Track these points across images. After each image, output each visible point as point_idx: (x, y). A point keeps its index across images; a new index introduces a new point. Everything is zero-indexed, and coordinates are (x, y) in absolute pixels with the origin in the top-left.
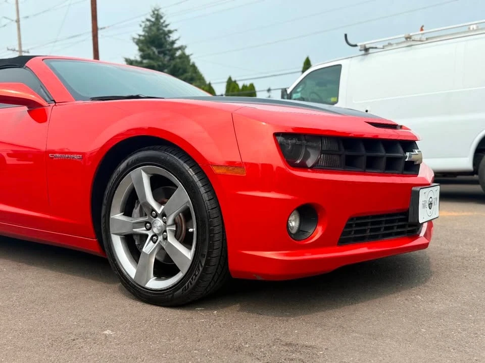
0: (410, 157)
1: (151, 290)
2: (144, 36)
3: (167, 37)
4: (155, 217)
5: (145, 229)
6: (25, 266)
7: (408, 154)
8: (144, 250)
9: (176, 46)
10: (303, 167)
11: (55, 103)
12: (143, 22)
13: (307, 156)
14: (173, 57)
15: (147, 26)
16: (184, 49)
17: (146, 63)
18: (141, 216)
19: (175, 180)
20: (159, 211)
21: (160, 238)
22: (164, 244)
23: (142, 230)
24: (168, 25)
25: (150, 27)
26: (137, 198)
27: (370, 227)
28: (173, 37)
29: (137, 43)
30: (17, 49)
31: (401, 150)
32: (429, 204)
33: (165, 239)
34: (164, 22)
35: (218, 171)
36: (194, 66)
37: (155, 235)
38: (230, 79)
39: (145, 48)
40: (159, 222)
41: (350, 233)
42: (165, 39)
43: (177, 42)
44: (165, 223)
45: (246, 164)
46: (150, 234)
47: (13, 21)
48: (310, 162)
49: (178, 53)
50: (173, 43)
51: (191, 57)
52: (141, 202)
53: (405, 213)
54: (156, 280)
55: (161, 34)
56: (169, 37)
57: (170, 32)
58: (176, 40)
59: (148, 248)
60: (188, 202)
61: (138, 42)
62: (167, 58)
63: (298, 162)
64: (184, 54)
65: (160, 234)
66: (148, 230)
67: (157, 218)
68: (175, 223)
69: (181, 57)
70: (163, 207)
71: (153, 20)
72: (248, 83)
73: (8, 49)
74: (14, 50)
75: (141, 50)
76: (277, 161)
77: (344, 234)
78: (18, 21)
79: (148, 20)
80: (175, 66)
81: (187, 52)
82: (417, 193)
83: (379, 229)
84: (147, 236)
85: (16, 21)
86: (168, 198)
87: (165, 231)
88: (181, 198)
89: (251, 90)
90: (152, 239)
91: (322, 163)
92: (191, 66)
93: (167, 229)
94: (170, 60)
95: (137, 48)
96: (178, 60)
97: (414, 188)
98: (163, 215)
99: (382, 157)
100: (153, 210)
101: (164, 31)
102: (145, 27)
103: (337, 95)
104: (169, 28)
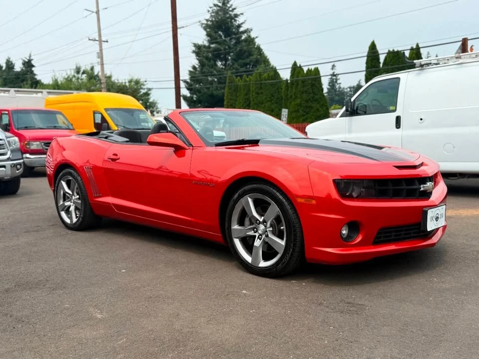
0: (423, 187)
1: (262, 268)
2: (212, 21)
3: (233, 21)
4: (259, 224)
5: (253, 232)
6: (173, 249)
7: (422, 186)
8: (255, 244)
9: (241, 29)
10: (351, 198)
11: (193, 147)
12: (211, 8)
13: (353, 191)
14: (238, 41)
15: (214, 11)
16: (250, 32)
17: (214, 48)
18: (250, 225)
19: (269, 200)
20: (261, 220)
21: (264, 236)
22: (267, 240)
23: (252, 233)
24: (235, 9)
25: (217, 13)
26: (246, 213)
27: (394, 234)
28: (240, 20)
29: (205, 29)
30: (97, 39)
31: (417, 184)
32: (436, 219)
33: (267, 236)
34: (231, 6)
35: (299, 200)
36: (259, 49)
37: (260, 235)
38: (295, 64)
39: (213, 34)
40: (262, 227)
41: (380, 237)
42: (232, 23)
43: (243, 25)
44: (266, 226)
45: (316, 197)
46: (257, 235)
47: (93, 12)
48: (355, 195)
49: (244, 37)
50: (239, 26)
51: (256, 40)
52: (250, 216)
53: (419, 224)
54: (265, 262)
55: (228, 18)
56: (235, 21)
57: (236, 16)
58: (242, 24)
59: (257, 243)
60: (278, 211)
61: (206, 27)
62: (234, 41)
63: (348, 194)
64: (249, 36)
65: (263, 234)
66: (255, 232)
67: (261, 225)
68: (271, 226)
69: (246, 40)
70: (263, 218)
71: (220, 5)
72: (313, 68)
73: (89, 40)
74: (95, 40)
75: (208, 35)
76: (335, 195)
77: (376, 238)
78: (98, 12)
79: (215, 5)
80: (240, 50)
81: (253, 35)
82: (426, 213)
83: (401, 235)
84: (255, 236)
85: (96, 13)
86: (266, 212)
87: (267, 232)
88: (274, 210)
89: (316, 75)
90: (258, 238)
91: (363, 194)
92: (256, 48)
93: (267, 230)
94: (236, 43)
95: (205, 33)
96: (244, 44)
97: (424, 209)
98: (264, 222)
99: (403, 189)
100: (258, 220)
101: (230, 15)
102: (213, 12)
103: (395, 104)
104: (236, 12)
